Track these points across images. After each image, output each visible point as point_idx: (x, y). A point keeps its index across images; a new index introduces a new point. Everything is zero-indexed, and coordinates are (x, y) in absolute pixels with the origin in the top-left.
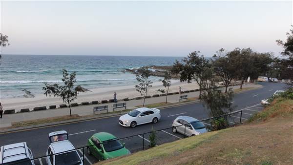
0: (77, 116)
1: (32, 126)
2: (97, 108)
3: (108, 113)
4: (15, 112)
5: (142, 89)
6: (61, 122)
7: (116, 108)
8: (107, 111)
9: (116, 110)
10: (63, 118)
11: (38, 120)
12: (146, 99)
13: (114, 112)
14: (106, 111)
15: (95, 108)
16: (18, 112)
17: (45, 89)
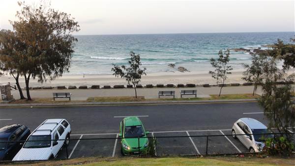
0: (143, 98)
1: (100, 103)
2: (162, 92)
3: (174, 99)
4: (100, 87)
5: (220, 75)
6: (125, 102)
7: (184, 95)
8: (174, 97)
9: (184, 97)
10: (128, 99)
11: (108, 97)
12: (223, 88)
13: (182, 99)
14: (172, 97)
15: (160, 92)
16: (102, 88)
17: (114, 70)
